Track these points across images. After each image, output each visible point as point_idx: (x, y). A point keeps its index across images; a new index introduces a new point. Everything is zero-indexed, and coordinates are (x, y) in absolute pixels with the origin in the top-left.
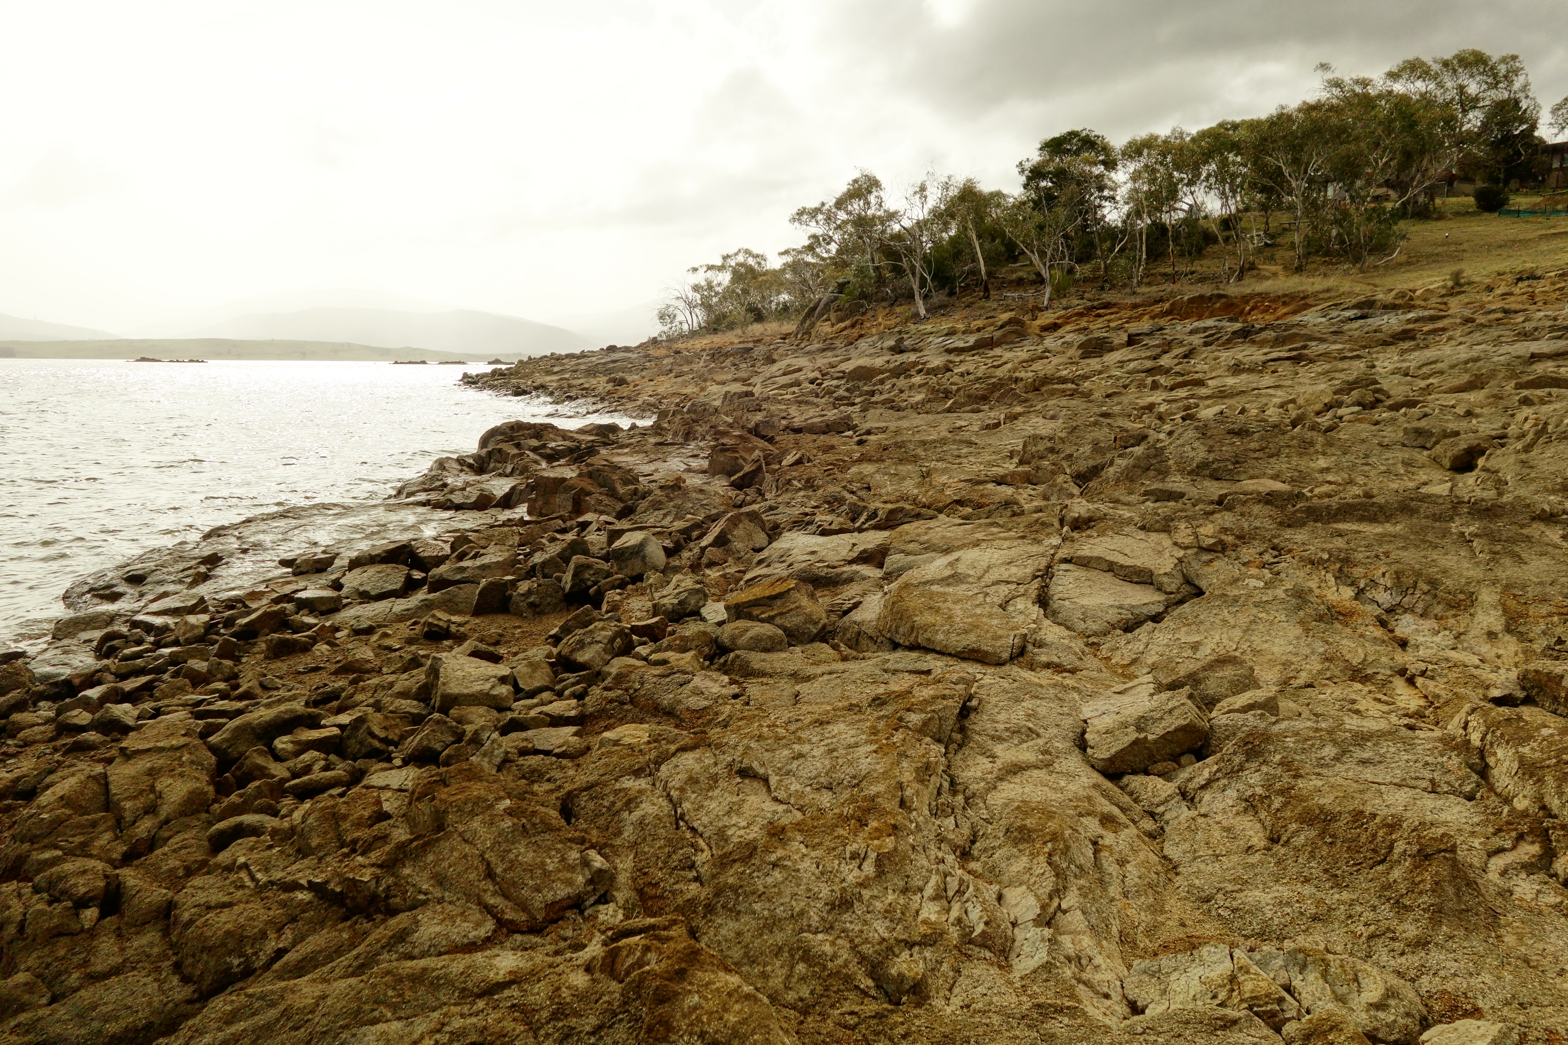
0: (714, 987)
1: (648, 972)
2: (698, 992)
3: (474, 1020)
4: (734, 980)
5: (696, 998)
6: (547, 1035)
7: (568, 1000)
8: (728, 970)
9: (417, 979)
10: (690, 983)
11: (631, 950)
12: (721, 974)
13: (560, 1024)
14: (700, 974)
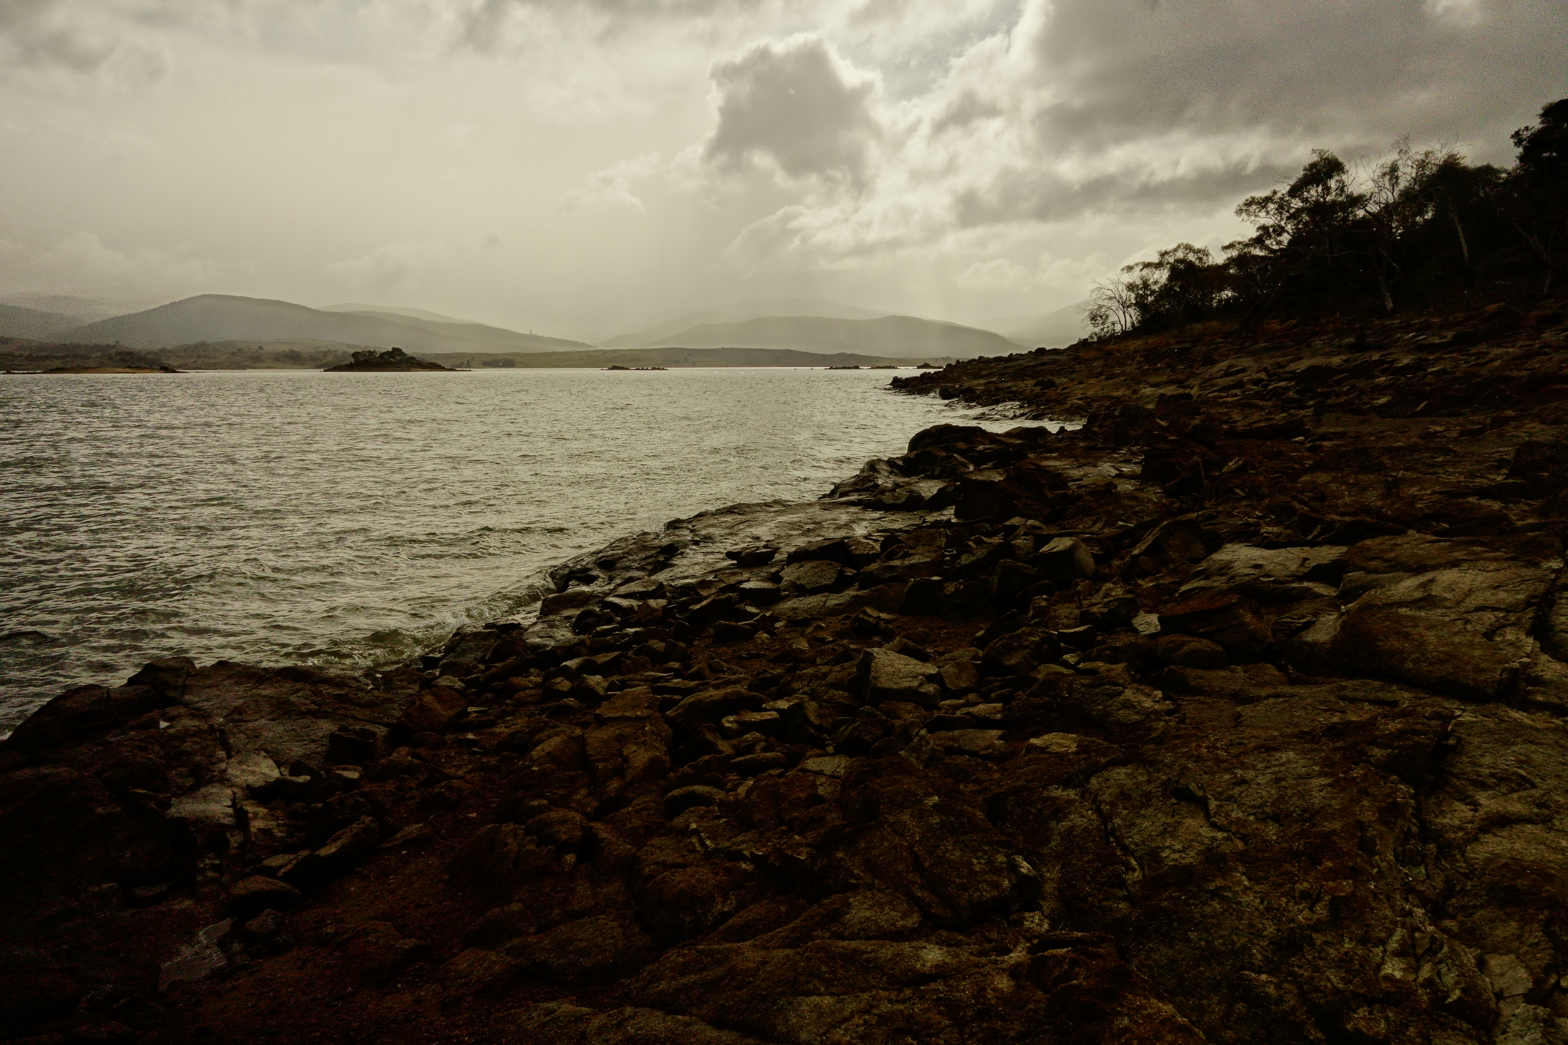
0: (1145, 1012)
1: (1076, 986)
2: (1128, 1015)
3: (901, 1007)
4: (1168, 1009)
5: (1126, 1021)
6: (972, 1034)
7: (993, 1002)
8: (1161, 999)
9: (850, 957)
10: (1123, 1006)
11: (1058, 961)
12: (1154, 1001)
13: (985, 1025)
14: (1130, 996)
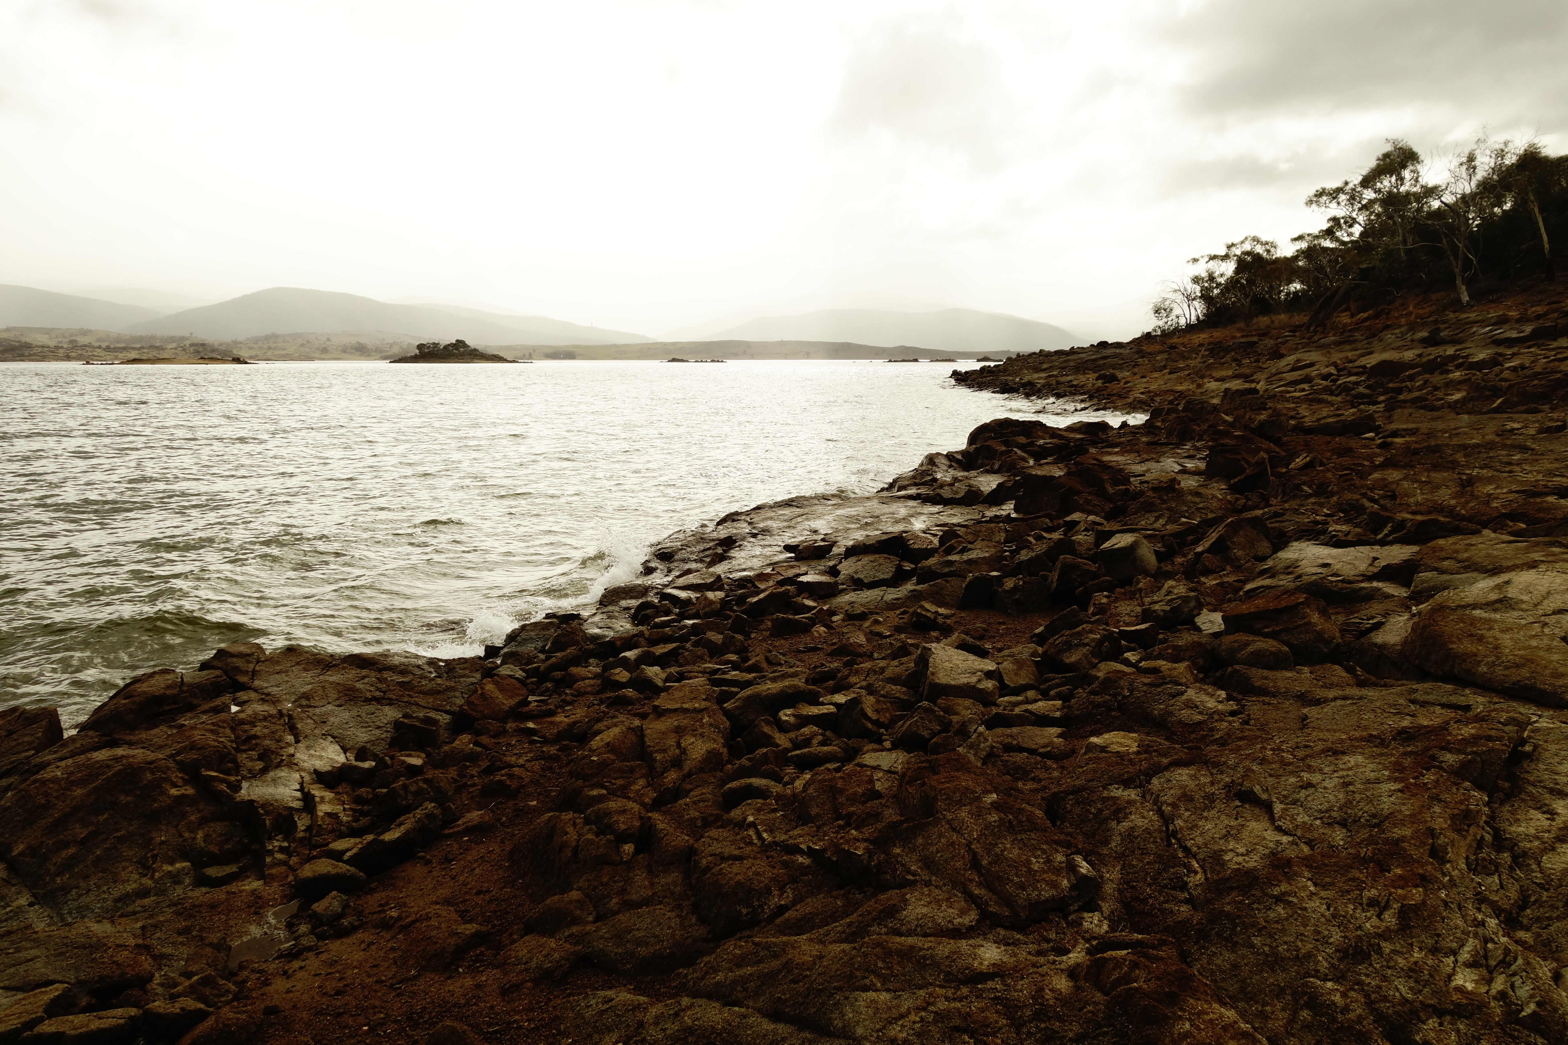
0: (1207, 1017)
1: (1136, 989)
2: (1189, 1020)
3: (958, 1005)
4: (1230, 1014)
5: (1187, 1025)
6: (1030, 1034)
7: (1051, 1002)
8: (1223, 1004)
9: (907, 954)
10: (1184, 1011)
11: (1118, 963)
12: (1216, 1006)
13: (1043, 1025)
14: (1191, 1000)
